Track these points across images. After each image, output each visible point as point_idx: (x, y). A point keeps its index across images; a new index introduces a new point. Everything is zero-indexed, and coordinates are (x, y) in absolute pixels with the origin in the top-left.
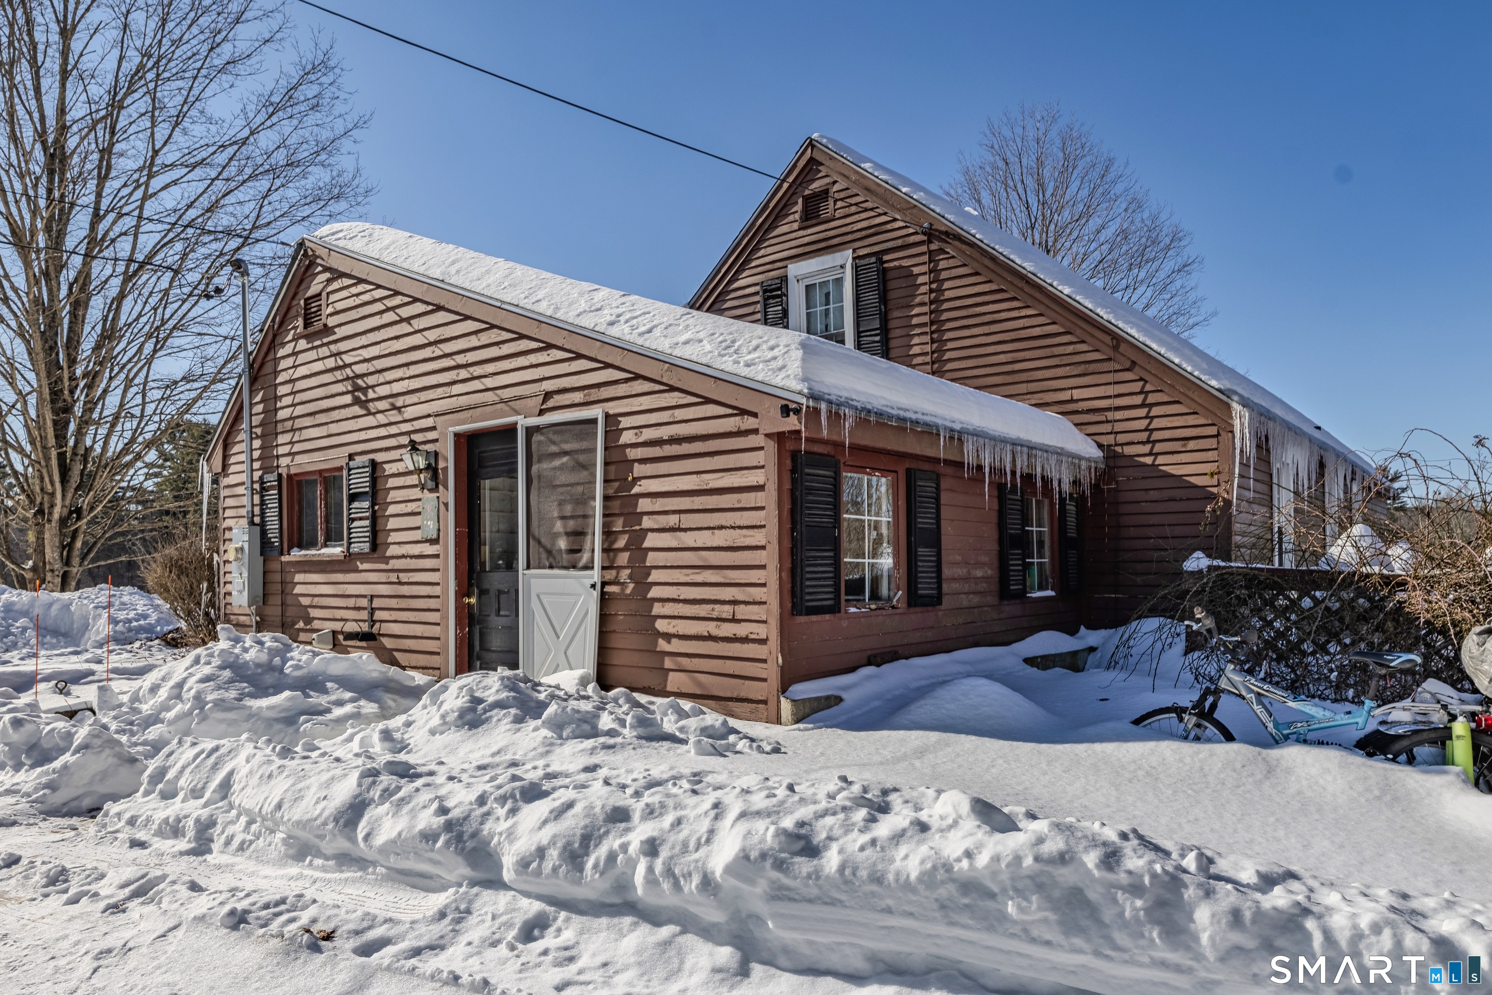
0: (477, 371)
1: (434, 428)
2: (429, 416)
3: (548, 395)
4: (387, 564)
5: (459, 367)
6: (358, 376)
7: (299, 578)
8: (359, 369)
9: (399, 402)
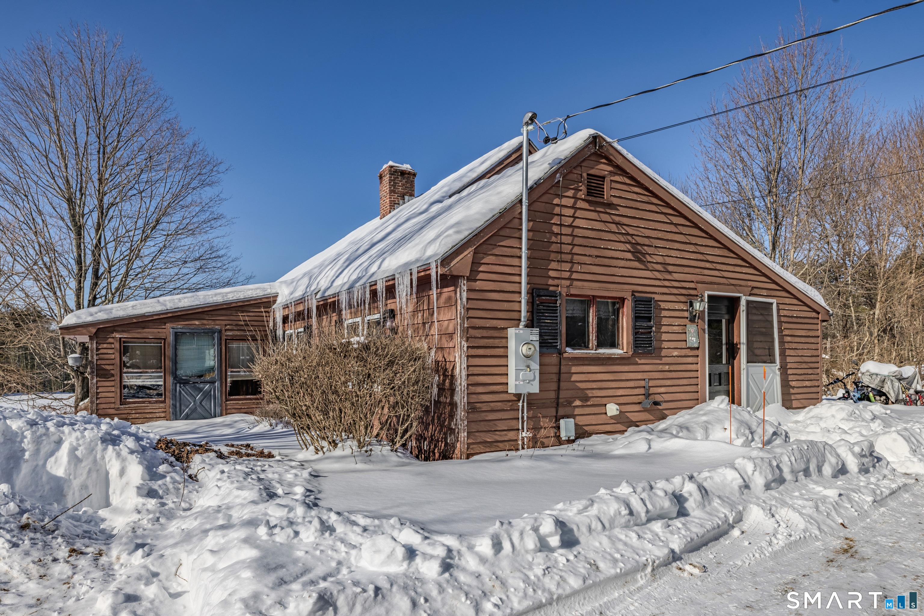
0: (719, 267)
1: (696, 289)
2: (692, 282)
3: (753, 288)
4: (661, 360)
5: (708, 261)
6: (638, 244)
7: (574, 369)
8: (640, 240)
9: (670, 268)
